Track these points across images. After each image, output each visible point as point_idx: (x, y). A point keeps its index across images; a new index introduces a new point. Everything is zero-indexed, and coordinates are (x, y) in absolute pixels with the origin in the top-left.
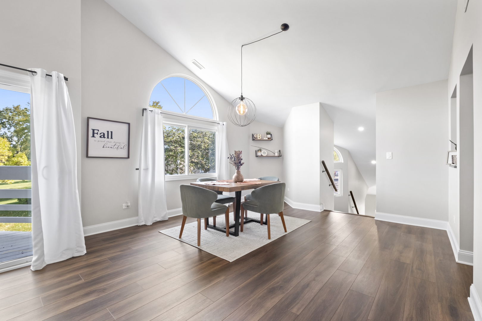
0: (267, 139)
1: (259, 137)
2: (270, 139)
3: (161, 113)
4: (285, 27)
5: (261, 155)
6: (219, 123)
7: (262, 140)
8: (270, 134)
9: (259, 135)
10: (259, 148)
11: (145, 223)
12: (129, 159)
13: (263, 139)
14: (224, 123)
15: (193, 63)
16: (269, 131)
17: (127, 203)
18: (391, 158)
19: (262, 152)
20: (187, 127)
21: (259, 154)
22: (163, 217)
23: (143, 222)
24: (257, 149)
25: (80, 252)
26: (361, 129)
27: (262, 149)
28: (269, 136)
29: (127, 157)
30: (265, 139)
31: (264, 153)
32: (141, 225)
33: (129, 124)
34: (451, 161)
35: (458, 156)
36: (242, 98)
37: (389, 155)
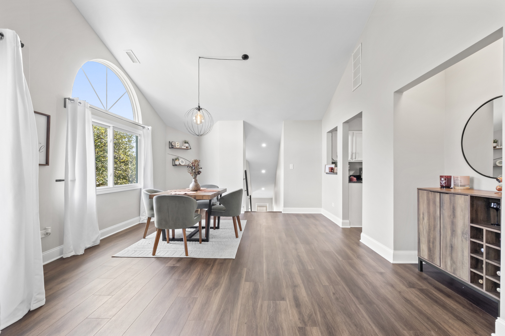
0: (185, 147)
1: (178, 146)
2: (187, 148)
3: (90, 107)
4: (245, 57)
5: (179, 164)
6: (144, 127)
7: (180, 149)
8: (187, 143)
9: (178, 143)
10: (177, 157)
11: (75, 252)
12: (47, 166)
13: (182, 147)
14: (150, 128)
15: (127, 53)
16: (187, 140)
17: (45, 229)
18: (292, 168)
19: (180, 160)
20: (112, 128)
21: (177, 163)
22: (93, 242)
23: (72, 251)
24: (174, 157)
25: (41, 301)
26: (264, 145)
27: (179, 158)
28: (187, 145)
29: (45, 163)
30: (183, 147)
31: (182, 162)
32: (69, 256)
33: (48, 117)
34: (328, 171)
35: (340, 169)
36: (199, 109)
37: (291, 166)
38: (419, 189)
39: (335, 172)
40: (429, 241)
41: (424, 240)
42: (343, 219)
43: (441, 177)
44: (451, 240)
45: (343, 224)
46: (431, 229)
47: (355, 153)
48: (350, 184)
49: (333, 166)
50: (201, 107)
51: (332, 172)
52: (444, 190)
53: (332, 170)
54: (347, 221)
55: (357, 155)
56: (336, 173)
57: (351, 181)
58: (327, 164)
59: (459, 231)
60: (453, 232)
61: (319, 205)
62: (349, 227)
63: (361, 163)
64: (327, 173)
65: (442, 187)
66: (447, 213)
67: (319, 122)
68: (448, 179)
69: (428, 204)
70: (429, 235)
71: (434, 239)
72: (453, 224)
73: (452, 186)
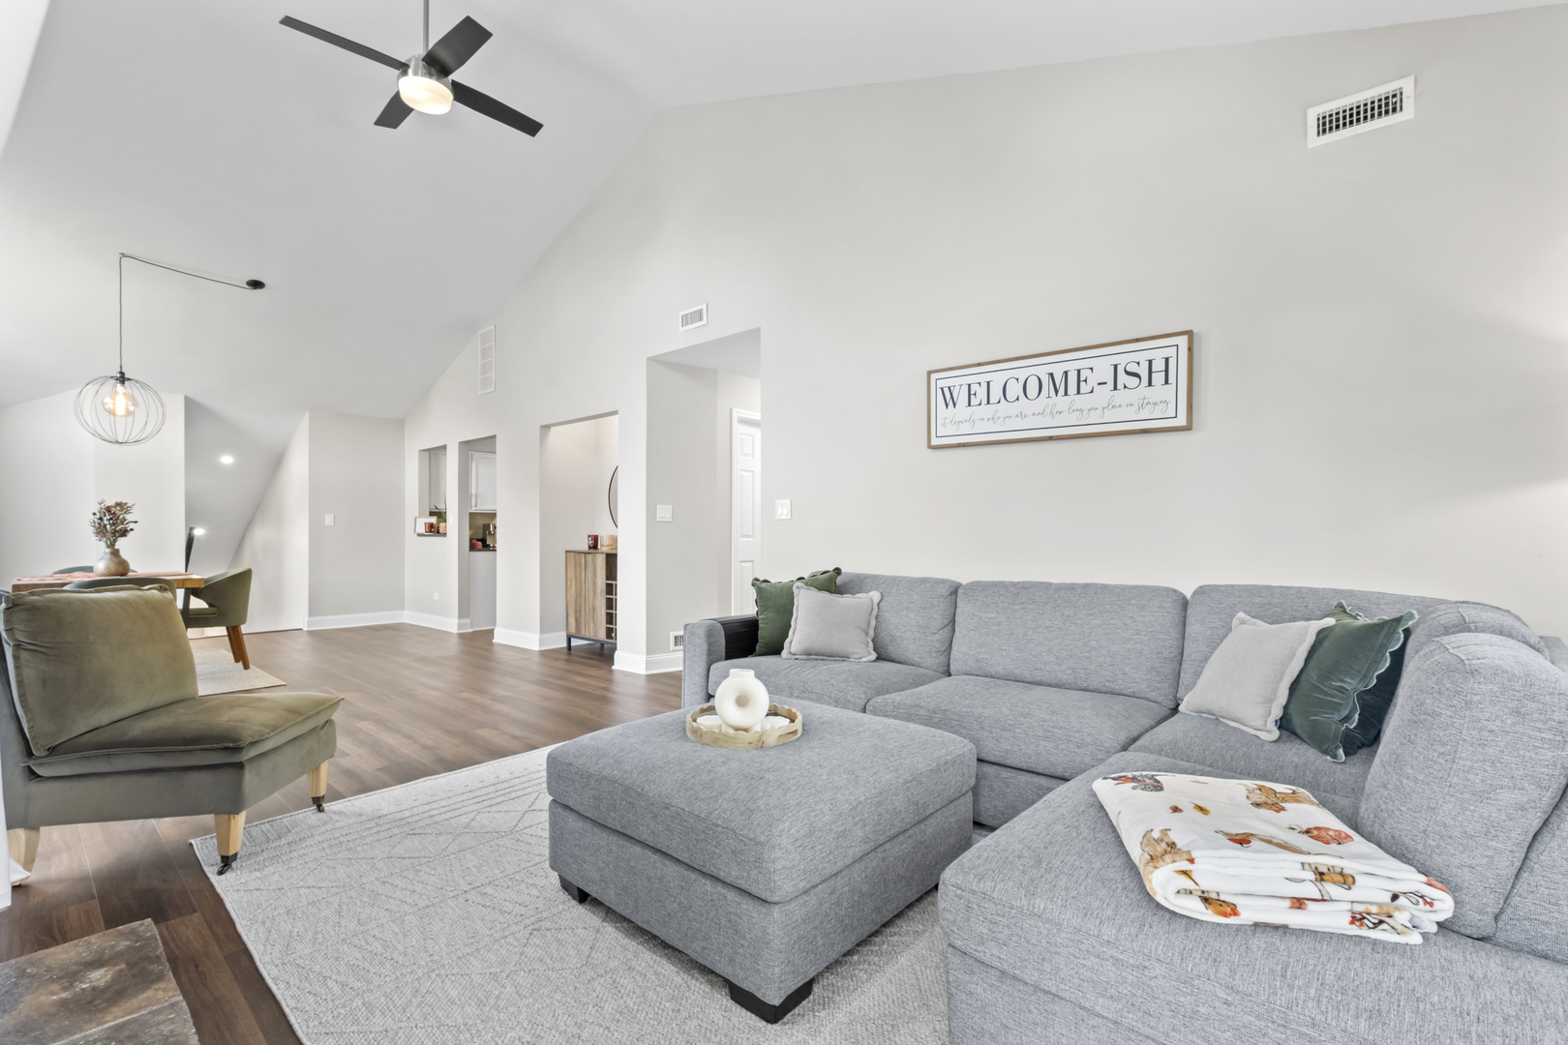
4: (256, 285)
18: (332, 524)
34: (422, 529)
35: (453, 524)
36: (122, 379)
37: (329, 520)
38: (567, 552)
39: (441, 531)
40: (576, 611)
41: (572, 611)
42: (460, 617)
43: (589, 536)
44: (593, 603)
45: (460, 626)
46: (578, 594)
47: (476, 495)
48: (473, 553)
49: (433, 520)
50: (126, 376)
51: (431, 532)
52: (592, 551)
53: (433, 530)
54: (468, 621)
55: (479, 498)
56: (445, 535)
57: (472, 548)
58: (421, 516)
59: (599, 590)
60: (595, 592)
61: (399, 604)
62: (471, 630)
63: (493, 515)
64: (419, 535)
65: (590, 548)
66: (590, 574)
67: (398, 425)
68: (595, 539)
69: (575, 568)
70: (576, 604)
71: (581, 606)
72: (594, 584)
73: (599, 547)
